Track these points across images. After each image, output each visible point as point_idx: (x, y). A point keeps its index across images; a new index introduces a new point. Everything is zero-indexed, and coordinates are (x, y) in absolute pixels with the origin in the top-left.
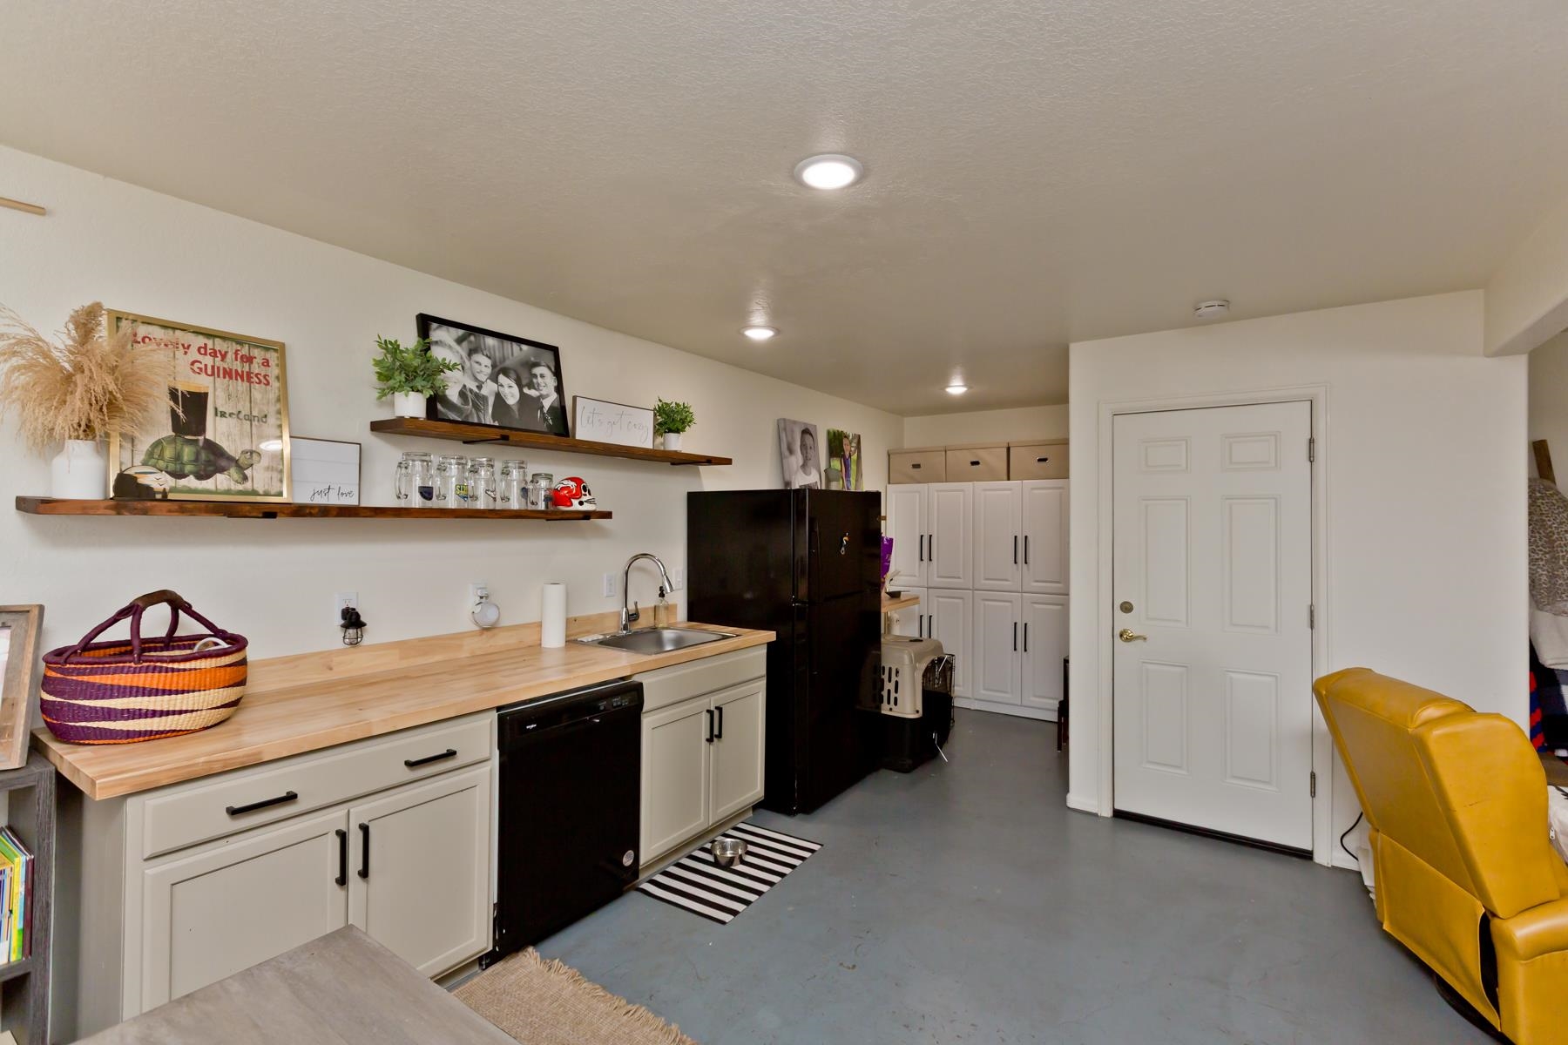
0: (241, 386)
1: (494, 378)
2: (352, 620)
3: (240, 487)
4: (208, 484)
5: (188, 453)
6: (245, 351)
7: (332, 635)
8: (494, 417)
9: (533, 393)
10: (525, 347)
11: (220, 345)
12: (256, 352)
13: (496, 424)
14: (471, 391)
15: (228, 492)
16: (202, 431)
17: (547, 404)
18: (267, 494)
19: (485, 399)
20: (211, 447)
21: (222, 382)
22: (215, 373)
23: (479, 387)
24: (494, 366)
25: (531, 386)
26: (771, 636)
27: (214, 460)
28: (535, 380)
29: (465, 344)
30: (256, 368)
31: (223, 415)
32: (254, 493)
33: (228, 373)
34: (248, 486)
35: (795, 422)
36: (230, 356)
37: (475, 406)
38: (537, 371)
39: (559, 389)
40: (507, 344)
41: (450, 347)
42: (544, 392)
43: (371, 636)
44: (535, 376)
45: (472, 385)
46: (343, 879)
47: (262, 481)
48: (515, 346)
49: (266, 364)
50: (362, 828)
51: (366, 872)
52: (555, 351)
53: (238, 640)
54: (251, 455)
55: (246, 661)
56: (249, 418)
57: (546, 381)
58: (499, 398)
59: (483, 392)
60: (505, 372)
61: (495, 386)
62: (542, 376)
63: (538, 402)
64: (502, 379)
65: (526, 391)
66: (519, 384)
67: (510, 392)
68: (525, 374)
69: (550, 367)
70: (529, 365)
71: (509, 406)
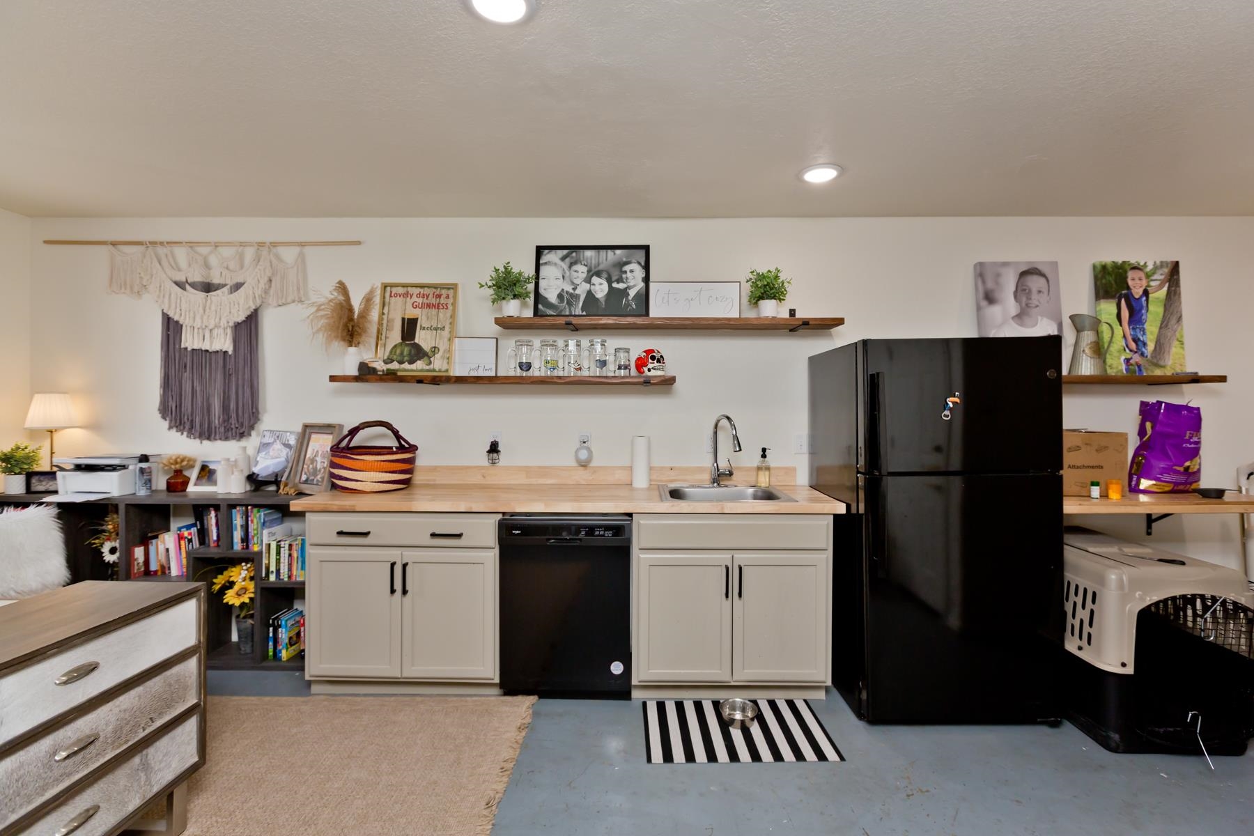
0: (434, 311)
1: (588, 280)
2: (494, 448)
3: (428, 368)
4: (413, 367)
5: (406, 351)
6: (438, 292)
7: (482, 459)
8: (583, 310)
9: (621, 286)
10: (618, 252)
11: (427, 291)
12: (444, 292)
13: (584, 313)
14: (567, 292)
15: (422, 370)
16: (413, 338)
17: (632, 293)
18: (440, 371)
19: (578, 297)
20: (418, 348)
21: (425, 311)
22: (422, 306)
23: (574, 289)
24: (589, 271)
25: (619, 280)
27: (418, 353)
28: (624, 276)
29: (568, 260)
30: (442, 301)
31: (424, 329)
32: (434, 370)
33: (429, 306)
34: (431, 366)
35: (1005, 264)
36: (431, 296)
37: (569, 303)
38: (627, 268)
39: (647, 280)
40: (603, 253)
41: (556, 264)
42: (631, 284)
43: (504, 458)
44: (626, 272)
45: (569, 288)
46: (393, 591)
47: (438, 364)
48: (610, 252)
49: (448, 297)
50: (405, 566)
51: (405, 592)
52: (646, 249)
53: (413, 448)
54: (435, 350)
55: (411, 461)
56: (436, 329)
57: (634, 275)
58: (590, 294)
59: (577, 292)
60: (598, 274)
61: (586, 286)
62: (632, 271)
63: (624, 292)
64: (595, 279)
65: (615, 285)
66: (609, 281)
67: (601, 288)
68: (614, 274)
69: (639, 263)
70: (621, 265)
71: (598, 299)
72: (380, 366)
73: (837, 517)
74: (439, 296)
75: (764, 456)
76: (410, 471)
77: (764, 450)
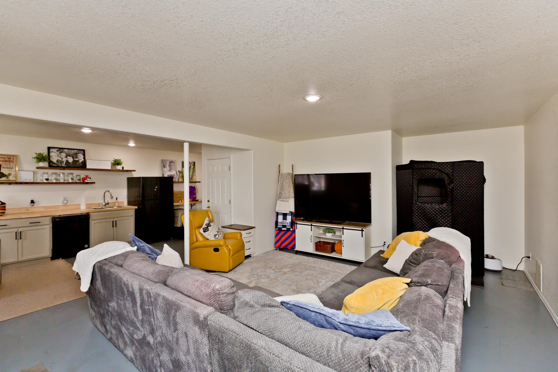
0: (8, 163)
1: (66, 157)
2: (32, 202)
6: (9, 157)
7: (29, 205)
8: (65, 165)
9: (77, 159)
10: (75, 151)
11: (4, 156)
12: (12, 157)
13: (66, 166)
14: (60, 160)
15: (5, 180)
17: (80, 161)
18: (13, 181)
19: (63, 162)
21: (4, 163)
22: (3, 161)
23: (62, 159)
24: (66, 155)
25: (76, 158)
26: (136, 207)
28: (78, 157)
29: (59, 151)
30: (11, 160)
31: (4, 168)
32: (10, 180)
33: (6, 161)
34: (9, 179)
35: (167, 160)
36: (6, 158)
37: (61, 163)
38: (78, 155)
39: (84, 158)
40: (70, 151)
41: (55, 152)
42: (80, 159)
43: (36, 205)
44: (78, 156)
45: (60, 159)
47: (11, 178)
48: (73, 151)
49: (13, 159)
51: (21, 238)
52: (84, 151)
53: (4, 204)
54: (10, 174)
55: (5, 207)
56: (10, 168)
58: (67, 161)
59: (63, 160)
60: (69, 156)
61: (66, 159)
62: (80, 156)
63: (78, 161)
64: (68, 157)
65: (75, 159)
66: (73, 158)
67: (70, 160)
68: (75, 156)
69: (82, 154)
70: (76, 154)
71: (69, 162)
73: (136, 209)
74: (10, 158)
75: (117, 199)
76: (5, 210)
77: (117, 198)
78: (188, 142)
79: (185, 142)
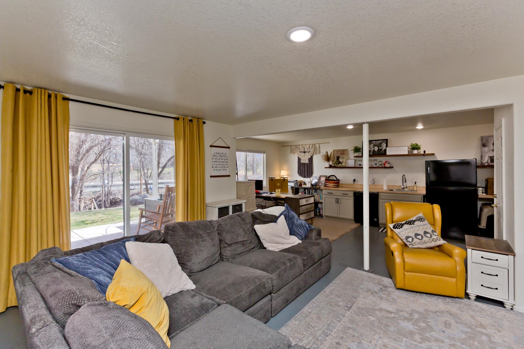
0: (343, 155)
1: (373, 147)
2: (354, 180)
3: (341, 165)
4: (339, 165)
5: (338, 162)
6: (343, 151)
7: (352, 182)
8: (372, 153)
9: (381, 148)
10: (380, 141)
11: (341, 151)
12: (344, 151)
16: (339, 160)
17: (383, 149)
19: (371, 151)
20: (340, 162)
22: (341, 154)
24: (374, 145)
25: (380, 147)
27: (340, 163)
31: (341, 158)
32: (343, 166)
33: (342, 154)
35: (490, 136)
38: (382, 144)
39: (386, 146)
40: (377, 141)
42: (383, 147)
43: (356, 183)
45: (369, 149)
46: (336, 203)
47: (343, 164)
48: (378, 141)
49: (345, 152)
50: (338, 199)
51: (338, 203)
52: (387, 140)
53: (339, 180)
54: (343, 162)
55: (339, 182)
56: (343, 158)
57: (384, 145)
58: (374, 150)
59: (371, 150)
60: (376, 146)
61: (373, 148)
62: (383, 145)
63: (381, 149)
64: (375, 147)
65: (379, 148)
66: (378, 147)
67: (376, 149)
68: (380, 145)
69: (385, 143)
70: (381, 144)
71: (375, 151)
72: (333, 165)
74: (343, 152)
75: (415, 184)
76: (339, 184)
77: (416, 182)
78: (367, 123)
79: (364, 123)
